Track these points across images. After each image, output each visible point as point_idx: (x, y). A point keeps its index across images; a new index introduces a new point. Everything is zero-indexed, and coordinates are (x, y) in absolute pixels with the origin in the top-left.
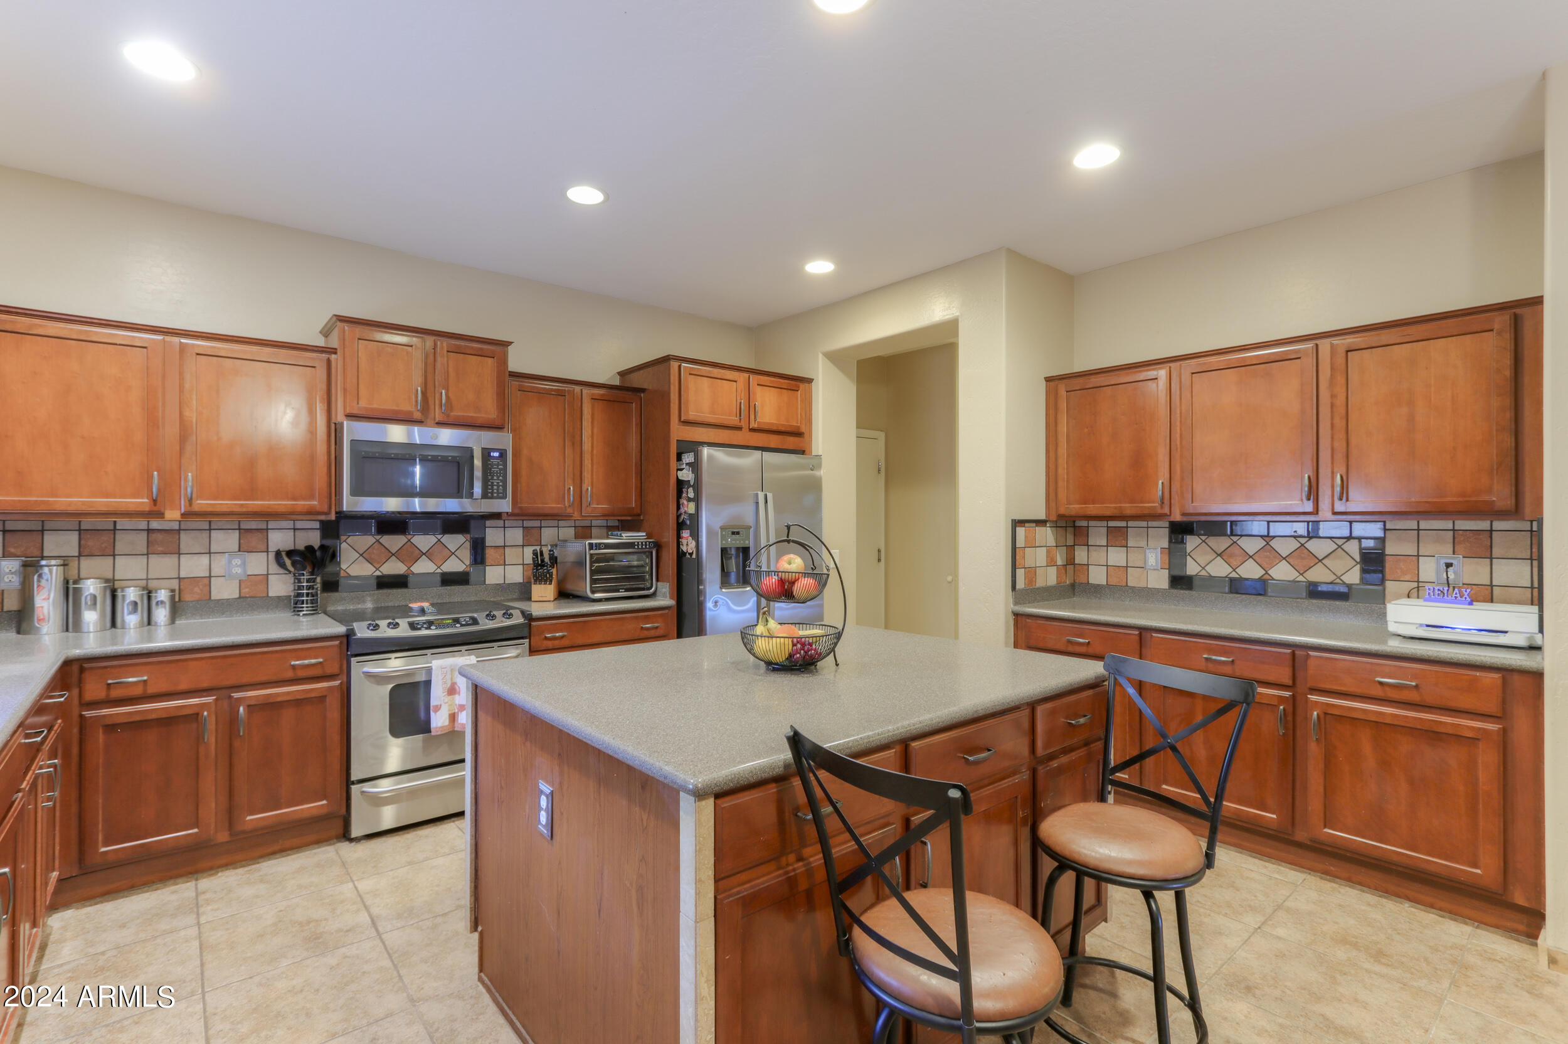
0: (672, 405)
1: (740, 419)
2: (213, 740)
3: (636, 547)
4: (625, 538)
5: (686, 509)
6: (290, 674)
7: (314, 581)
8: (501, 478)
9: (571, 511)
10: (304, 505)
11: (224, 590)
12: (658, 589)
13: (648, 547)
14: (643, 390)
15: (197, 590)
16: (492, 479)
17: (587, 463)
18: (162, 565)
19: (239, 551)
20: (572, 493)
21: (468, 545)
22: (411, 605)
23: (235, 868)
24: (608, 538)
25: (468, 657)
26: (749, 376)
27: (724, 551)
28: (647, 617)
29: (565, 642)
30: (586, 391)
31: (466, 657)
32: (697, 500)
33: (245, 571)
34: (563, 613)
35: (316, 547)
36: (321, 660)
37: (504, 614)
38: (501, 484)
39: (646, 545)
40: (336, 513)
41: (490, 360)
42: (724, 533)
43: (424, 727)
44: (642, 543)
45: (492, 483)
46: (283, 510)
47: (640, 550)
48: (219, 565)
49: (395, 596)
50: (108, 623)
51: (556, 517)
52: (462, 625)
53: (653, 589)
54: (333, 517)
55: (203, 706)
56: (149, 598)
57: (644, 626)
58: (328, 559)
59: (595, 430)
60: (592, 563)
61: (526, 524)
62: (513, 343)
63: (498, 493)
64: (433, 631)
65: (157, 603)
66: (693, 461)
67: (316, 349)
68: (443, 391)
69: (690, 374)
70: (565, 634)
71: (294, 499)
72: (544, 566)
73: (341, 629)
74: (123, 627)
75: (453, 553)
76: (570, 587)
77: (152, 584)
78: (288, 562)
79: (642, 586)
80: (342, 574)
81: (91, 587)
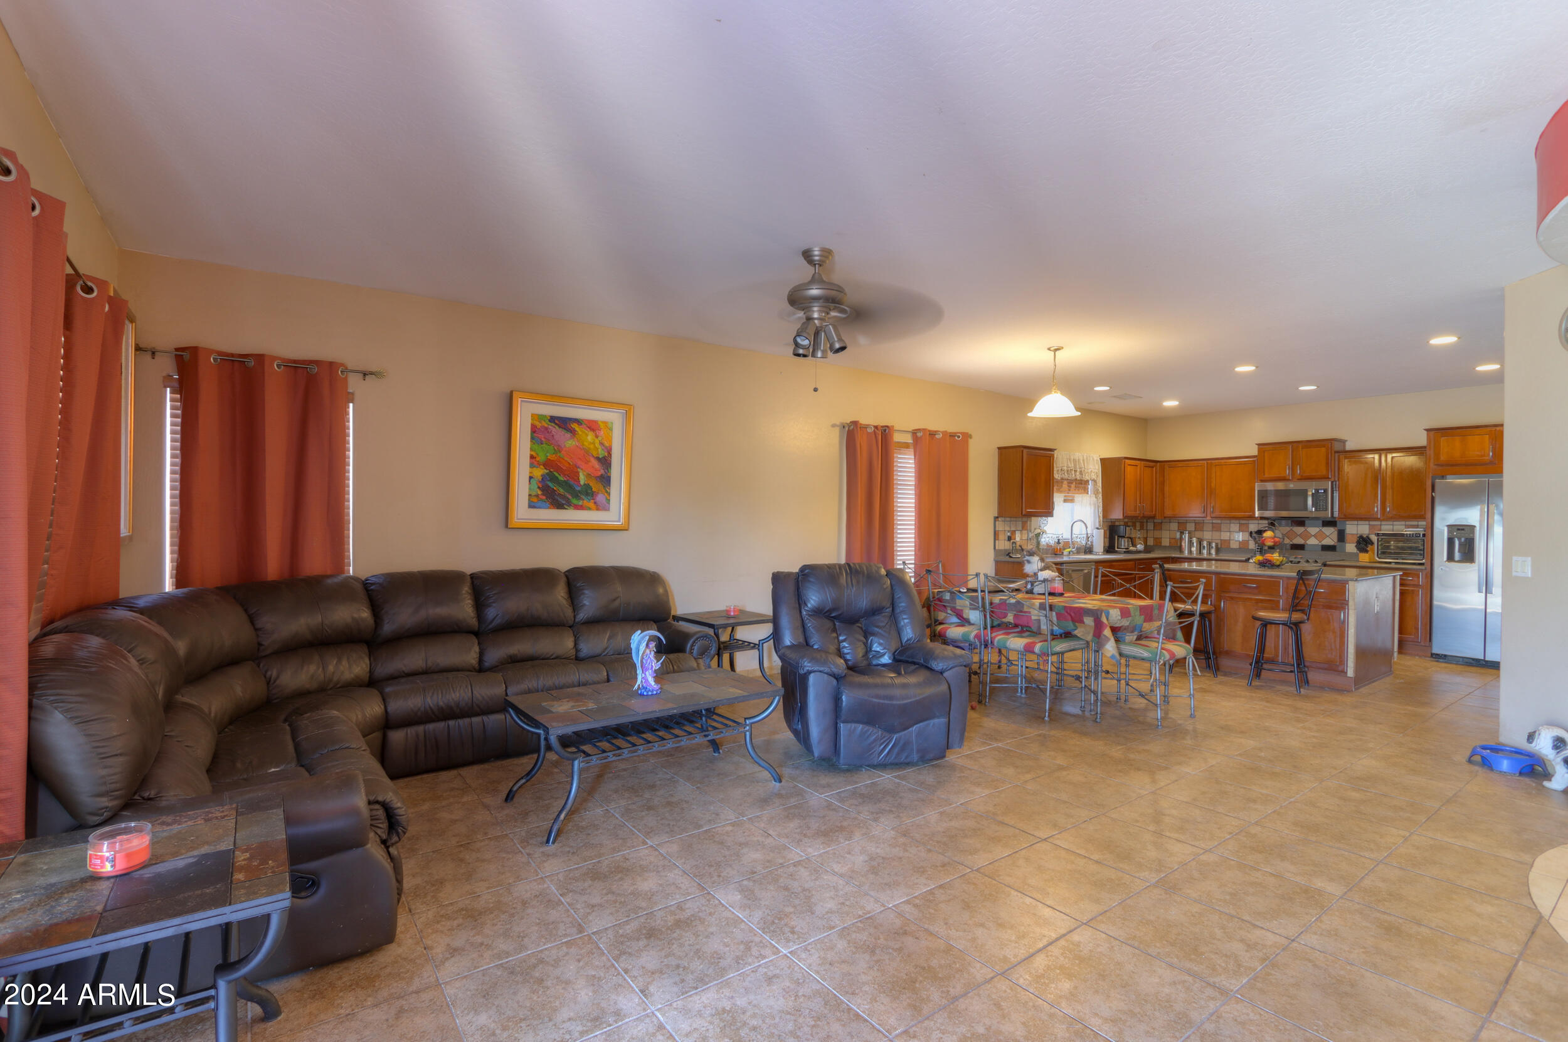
0: (1428, 456)
1: (1492, 458)
9: (1378, 516)
10: (1247, 514)
15: (1226, 544)
17: (1389, 491)
18: (1216, 535)
19: (1239, 531)
20: (1377, 507)
21: (1336, 533)
27: (1450, 540)
33: (1241, 538)
38: (1324, 504)
41: (1323, 449)
42: (1450, 529)
45: (1320, 504)
48: (1233, 536)
59: (1394, 473)
63: (1323, 509)
68: (1299, 466)
71: (1245, 512)
75: (1328, 536)
81: (1194, 540)
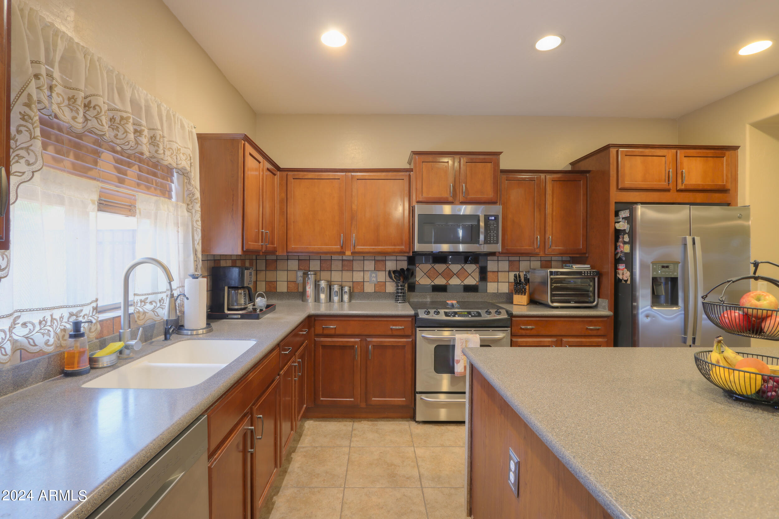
0: (611, 178)
1: (669, 184)
2: (359, 359)
3: (583, 274)
4: (575, 268)
5: (622, 249)
6: (390, 333)
7: (404, 286)
8: (495, 232)
9: (539, 251)
10: (399, 248)
11: (369, 288)
12: (599, 303)
13: (592, 275)
14: (588, 172)
15: (359, 287)
16: (490, 232)
17: (549, 221)
18: (347, 275)
19: (375, 270)
20: (539, 240)
21: (478, 270)
22: (447, 302)
23: (368, 421)
24: (562, 268)
25: (475, 335)
26: (677, 151)
27: (655, 280)
28: (591, 321)
29: (533, 332)
30: (549, 177)
31: (474, 335)
32: (632, 243)
33: (377, 280)
34: (533, 314)
35: (405, 269)
36: (403, 327)
37: (496, 311)
38: (495, 235)
39: (590, 273)
40: (413, 252)
41: (489, 164)
42: (655, 267)
43: (451, 370)
44: (587, 272)
45: (490, 235)
46: (389, 251)
47: (585, 277)
48: (367, 276)
49: (440, 296)
50: (328, 300)
51: (528, 255)
52: (472, 316)
53: (595, 303)
54: (411, 254)
55: (355, 342)
56: (342, 290)
57: (589, 327)
58: (410, 276)
59: (555, 200)
60: (551, 283)
61: (511, 259)
62: (502, 152)
63: (494, 241)
64: (457, 318)
65: (345, 292)
66: (628, 215)
67: (404, 170)
68: (464, 185)
69: (626, 155)
70: (534, 327)
71: (395, 245)
72: (521, 284)
73: (412, 312)
74: (333, 302)
75: (470, 275)
76: (537, 297)
77: (344, 284)
78: (393, 276)
79: (587, 300)
80: (417, 283)
81: (323, 284)
